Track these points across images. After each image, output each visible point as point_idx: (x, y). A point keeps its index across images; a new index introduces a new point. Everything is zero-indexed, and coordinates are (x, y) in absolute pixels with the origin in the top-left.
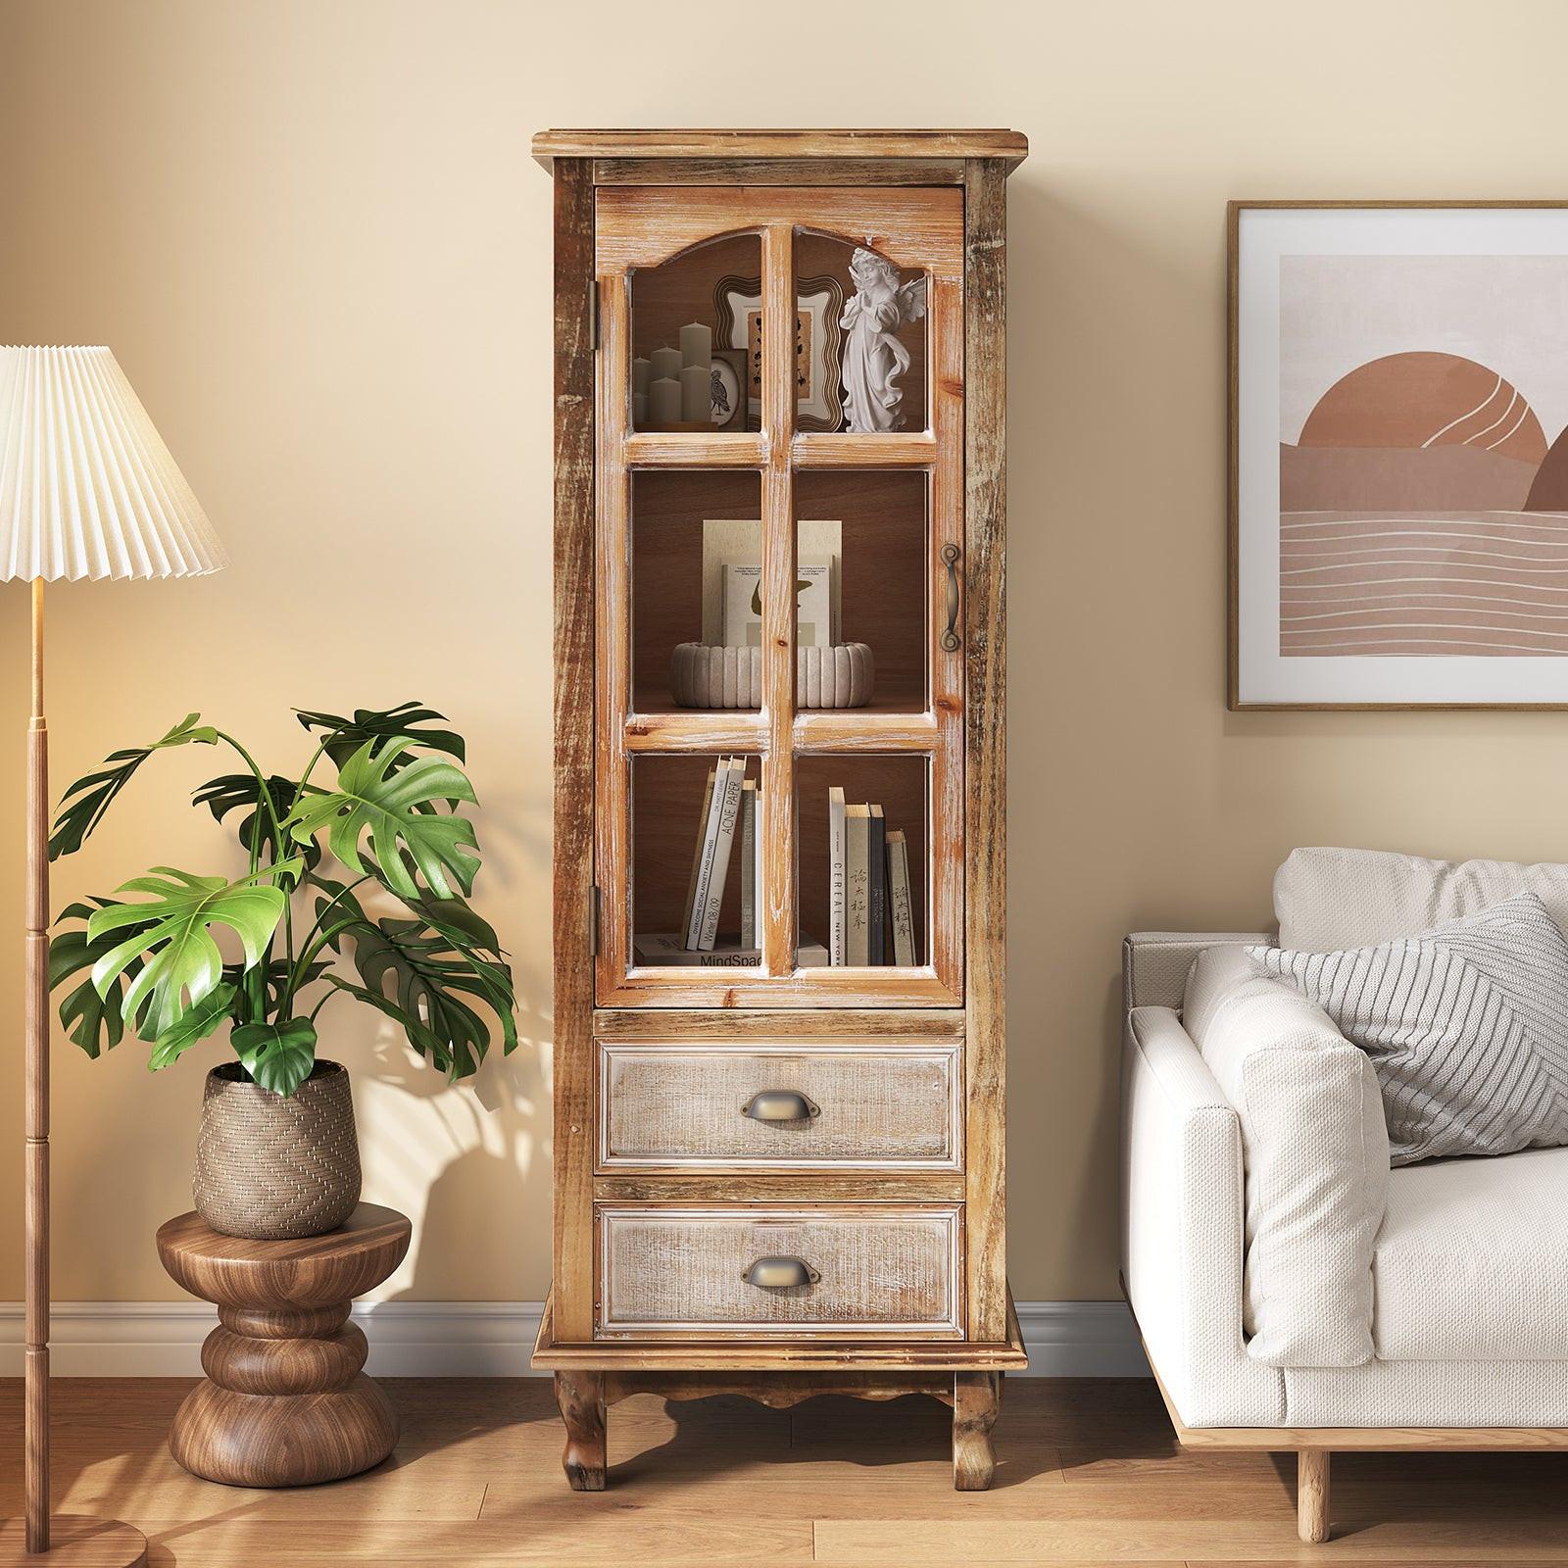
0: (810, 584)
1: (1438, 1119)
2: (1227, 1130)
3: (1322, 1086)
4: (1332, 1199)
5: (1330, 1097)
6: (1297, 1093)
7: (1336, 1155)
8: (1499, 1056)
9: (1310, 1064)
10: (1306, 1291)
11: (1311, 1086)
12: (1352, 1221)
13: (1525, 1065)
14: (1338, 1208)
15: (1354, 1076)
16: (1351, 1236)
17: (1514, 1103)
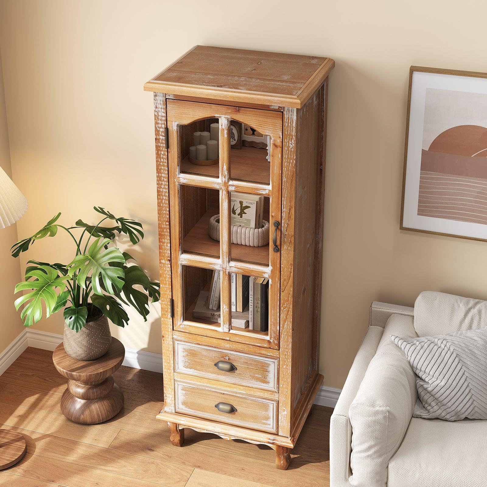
0: (250, 207)
1: (434, 407)
2: (345, 423)
3: (373, 418)
4: (374, 450)
5: (375, 422)
6: (365, 419)
7: (376, 438)
8: (457, 393)
9: (370, 412)
10: (363, 472)
11: (370, 418)
12: (380, 456)
13: (466, 396)
14: (375, 453)
15: (385, 417)
16: (380, 460)
17: (459, 408)
